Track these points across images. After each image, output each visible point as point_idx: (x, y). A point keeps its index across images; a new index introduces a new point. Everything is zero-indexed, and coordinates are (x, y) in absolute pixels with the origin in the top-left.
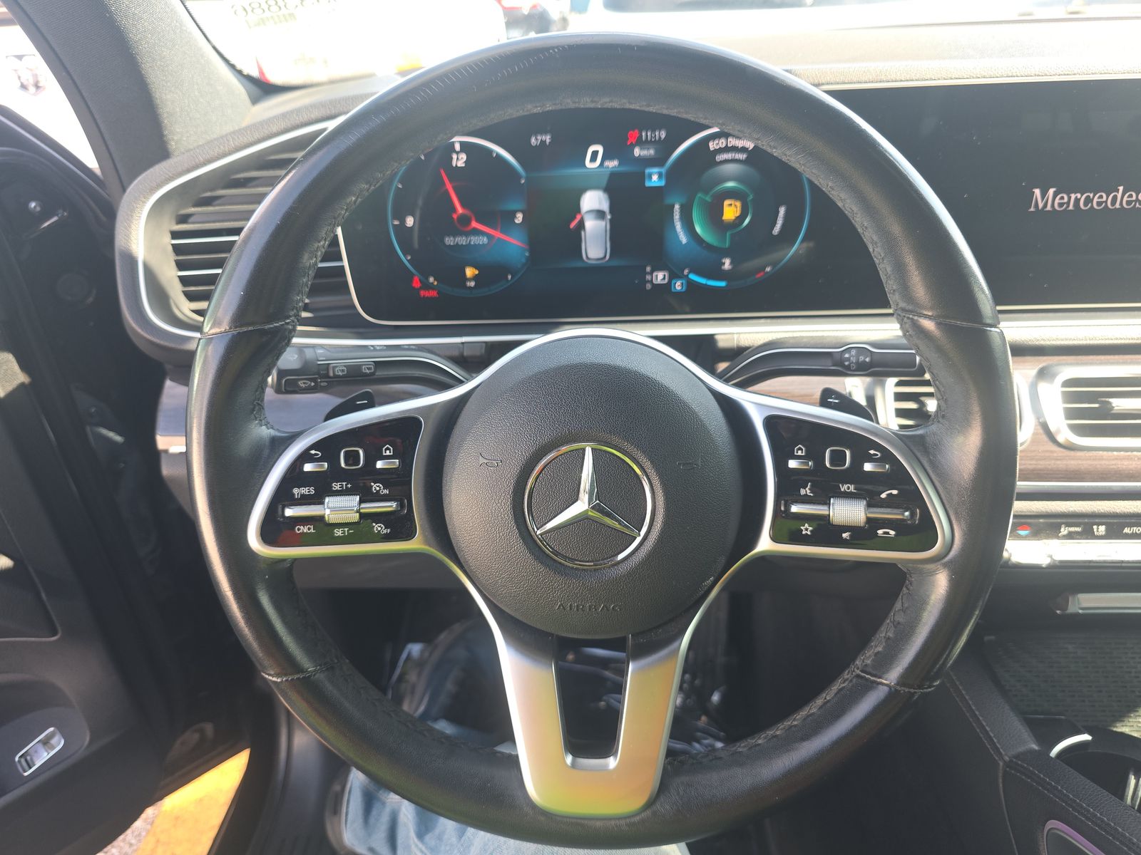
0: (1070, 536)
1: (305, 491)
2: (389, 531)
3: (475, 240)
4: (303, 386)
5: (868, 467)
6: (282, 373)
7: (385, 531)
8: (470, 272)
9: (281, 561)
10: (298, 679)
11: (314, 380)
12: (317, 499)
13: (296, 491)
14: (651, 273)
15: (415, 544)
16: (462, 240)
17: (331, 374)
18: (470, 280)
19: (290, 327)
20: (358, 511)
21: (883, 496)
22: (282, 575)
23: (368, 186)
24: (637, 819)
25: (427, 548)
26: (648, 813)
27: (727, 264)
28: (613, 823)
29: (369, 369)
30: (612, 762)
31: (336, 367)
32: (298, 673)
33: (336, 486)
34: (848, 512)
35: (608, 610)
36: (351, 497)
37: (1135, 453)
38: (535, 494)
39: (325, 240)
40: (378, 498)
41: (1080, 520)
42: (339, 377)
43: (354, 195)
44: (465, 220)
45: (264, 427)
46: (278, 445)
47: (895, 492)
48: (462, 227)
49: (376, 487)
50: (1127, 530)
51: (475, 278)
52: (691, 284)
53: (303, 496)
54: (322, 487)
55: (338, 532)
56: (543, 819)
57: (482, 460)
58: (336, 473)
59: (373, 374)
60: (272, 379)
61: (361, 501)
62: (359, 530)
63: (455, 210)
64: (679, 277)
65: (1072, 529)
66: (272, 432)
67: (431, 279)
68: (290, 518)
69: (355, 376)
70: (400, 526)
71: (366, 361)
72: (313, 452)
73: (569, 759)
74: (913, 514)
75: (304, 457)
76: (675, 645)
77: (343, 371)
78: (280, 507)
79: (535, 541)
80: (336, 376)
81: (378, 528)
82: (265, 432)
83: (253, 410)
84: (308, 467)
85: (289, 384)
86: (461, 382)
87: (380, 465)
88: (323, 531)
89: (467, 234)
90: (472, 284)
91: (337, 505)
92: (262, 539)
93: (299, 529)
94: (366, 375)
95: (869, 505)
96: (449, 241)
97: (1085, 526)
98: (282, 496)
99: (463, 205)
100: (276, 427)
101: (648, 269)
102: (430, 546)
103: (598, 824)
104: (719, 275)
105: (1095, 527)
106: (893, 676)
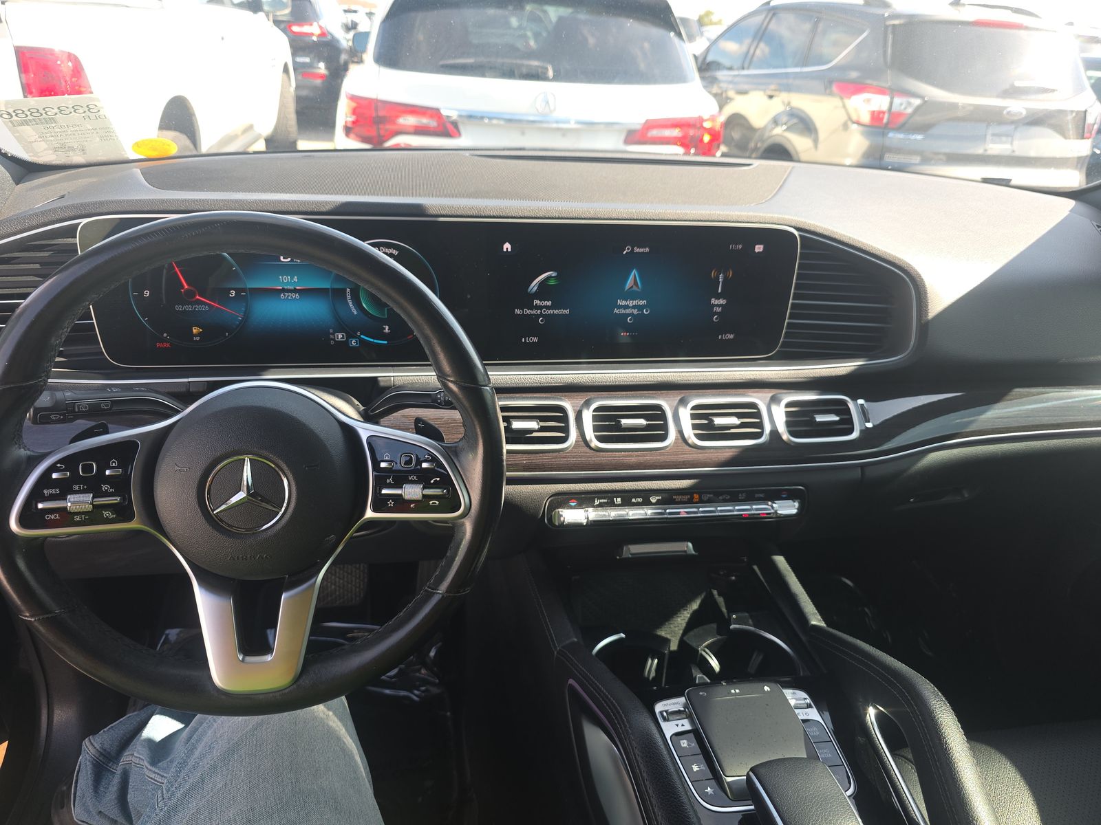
0: (601, 505)
1: (52, 491)
2: (114, 516)
3: (198, 308)
4: (54, 418)
5: (425, 465)
6: (37, 411)
7: (112, 517)
8: (195, 330)
9: (35, 539)
10: (48, 618)
11: (64, 414)
12: (62, 497)
13: (45, 491)
14: (333, 334)
15: (134, 525)
16: (189, 308)
17: (77, 410)
18: (196, 336)
19: (42, 384)
20: (91, 504)
21: (432, 481)
22: (35, 549)
23: (97, 296)
24: (286, 691)
25: (143, 527)
26: (294, 686)
27: (387, 329)
28: (271, 695)
29: (106, 406)
30: (269, 658)
31: (81, 405)
32: (47, 614)
33: (76, 488)
34: (412, 492)
35: (262, 558)
36: (87, 495)
37: (634, 453)
38: (212, 488)
39: (68, 328)
40: (107, 494)
41: (606, 495)
42: (83, 412)
43: (88, 301)
44: (190, 294)
45: (22, 450)
46: (34, 461)
47: (438, 479)
48: (188, 298)
49: (104, 487)
50: (633, 500)
51: (199, 334)
52: (362, 341)
53: (51, 495)
54: (65, 489)
55: (77, 518)
56: (223, 697)
57: (177, 468)
58: (75, 478)
59: (110, 409)
60: (30, 415)
61: (94, 497)
62: (93, 516)
63: (183, 287)
64: (353, 337)
65: (601, 501)
66: (28, 453)
67: (165, 335)
68: (41, 509)
69: (94, 411)
70: (123, 513)
71: (104, 399)
72: (59, 465)
73: (241, 657)
74: (448, 491)
75: (52, 468)
76: (313, 580)
77: (86, 407)
78: (34, 502)
79: (213, 518)
80: (79, 411)
81: (106, 514)
82: (23, 453)
83: (14, 438)
84: (55, 476)
85: (43, 417)
86: (178, 412)
87: (108, 472)
88: (66, 517)
89: (193, 303)
90: (198, 339)
91: (76, 500)
92: (21, 524)
93: (48, 517)
94: (104, 410)
95: (424, 488)
96: (179, 308)
97: (608, 499)
98: (35, 495)
99: (188, 284)
100: (31, 449)
101: (331, 331)
102: (145, 525)
103: (261, 697)
104: (382, 336)
105: (615, 499)
106: (443, 587)
